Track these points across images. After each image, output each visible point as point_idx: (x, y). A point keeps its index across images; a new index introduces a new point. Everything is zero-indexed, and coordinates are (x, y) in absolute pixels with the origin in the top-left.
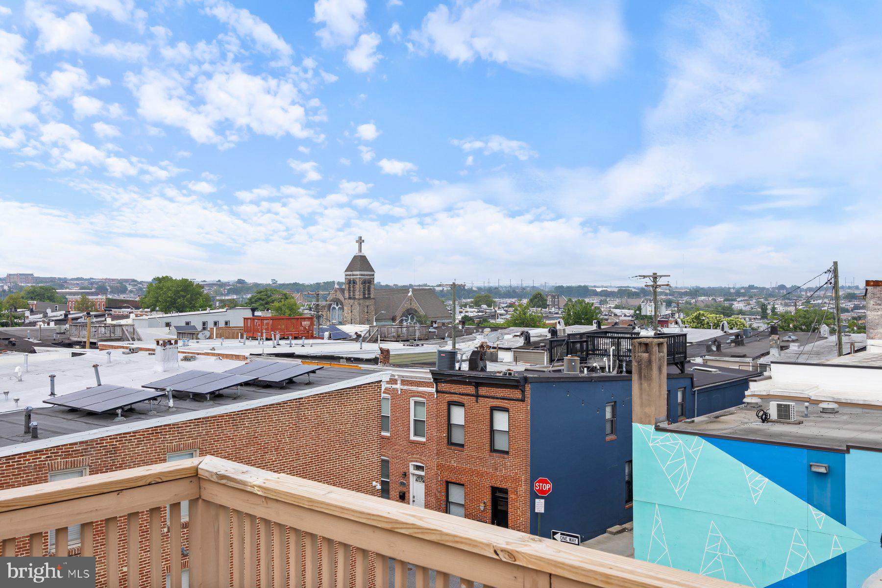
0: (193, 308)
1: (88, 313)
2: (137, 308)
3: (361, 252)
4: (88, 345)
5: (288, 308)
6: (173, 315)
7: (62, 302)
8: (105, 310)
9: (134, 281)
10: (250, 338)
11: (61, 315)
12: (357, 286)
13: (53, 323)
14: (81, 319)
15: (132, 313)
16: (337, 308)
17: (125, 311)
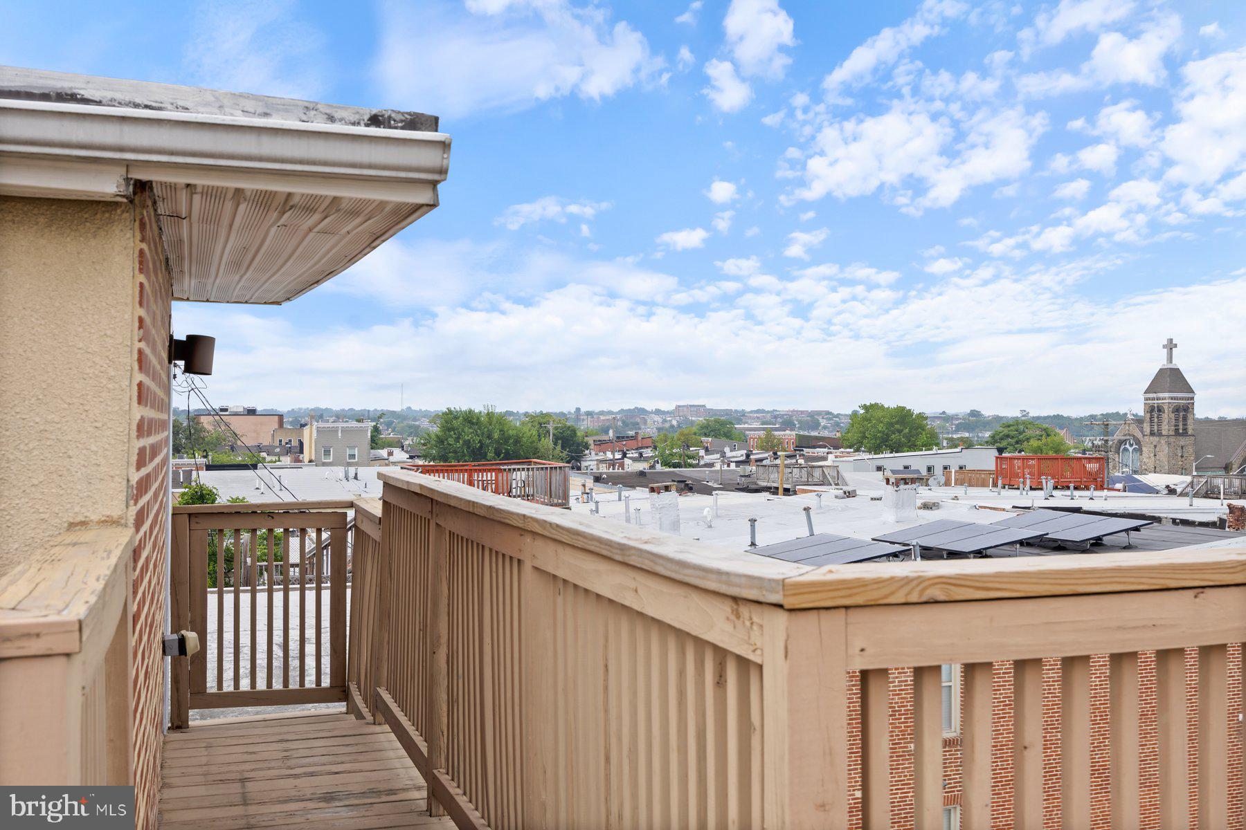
0: (913, 447)
1: (775, 454)
2: (836, 448)
3: (1171, 362)
4: (781, 491)
5: (1052, 448)
6: (887, 456)
7: (742, 440)
8: (795, 450)
9: (828, 413)
10: (1007, 487)
11: (742, 455)
12: (1165, 416)
13: (734, 464)
14: (766, 460)
15: (831, 453)
16: (1131, 449)
17: (821, 451)
